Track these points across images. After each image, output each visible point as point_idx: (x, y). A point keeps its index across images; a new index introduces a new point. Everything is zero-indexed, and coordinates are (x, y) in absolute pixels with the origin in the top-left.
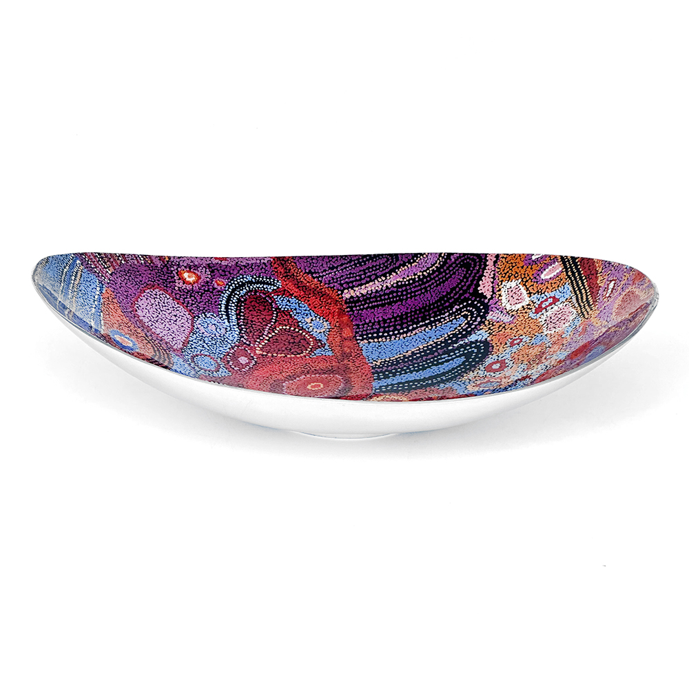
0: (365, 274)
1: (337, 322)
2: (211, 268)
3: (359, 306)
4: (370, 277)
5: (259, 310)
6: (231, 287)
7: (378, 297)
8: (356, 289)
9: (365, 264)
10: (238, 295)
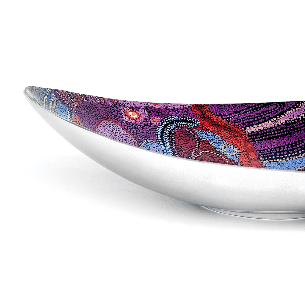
0: (261, 116)
1: (244, 148)
2: (148, 109)
3: (259, 138)
4: (264, 118)
5: (185, 139)
6: (164, 124)
7: (272, 131)
8: (255, 126)
9: (260, 109)
10: (169, 129)
